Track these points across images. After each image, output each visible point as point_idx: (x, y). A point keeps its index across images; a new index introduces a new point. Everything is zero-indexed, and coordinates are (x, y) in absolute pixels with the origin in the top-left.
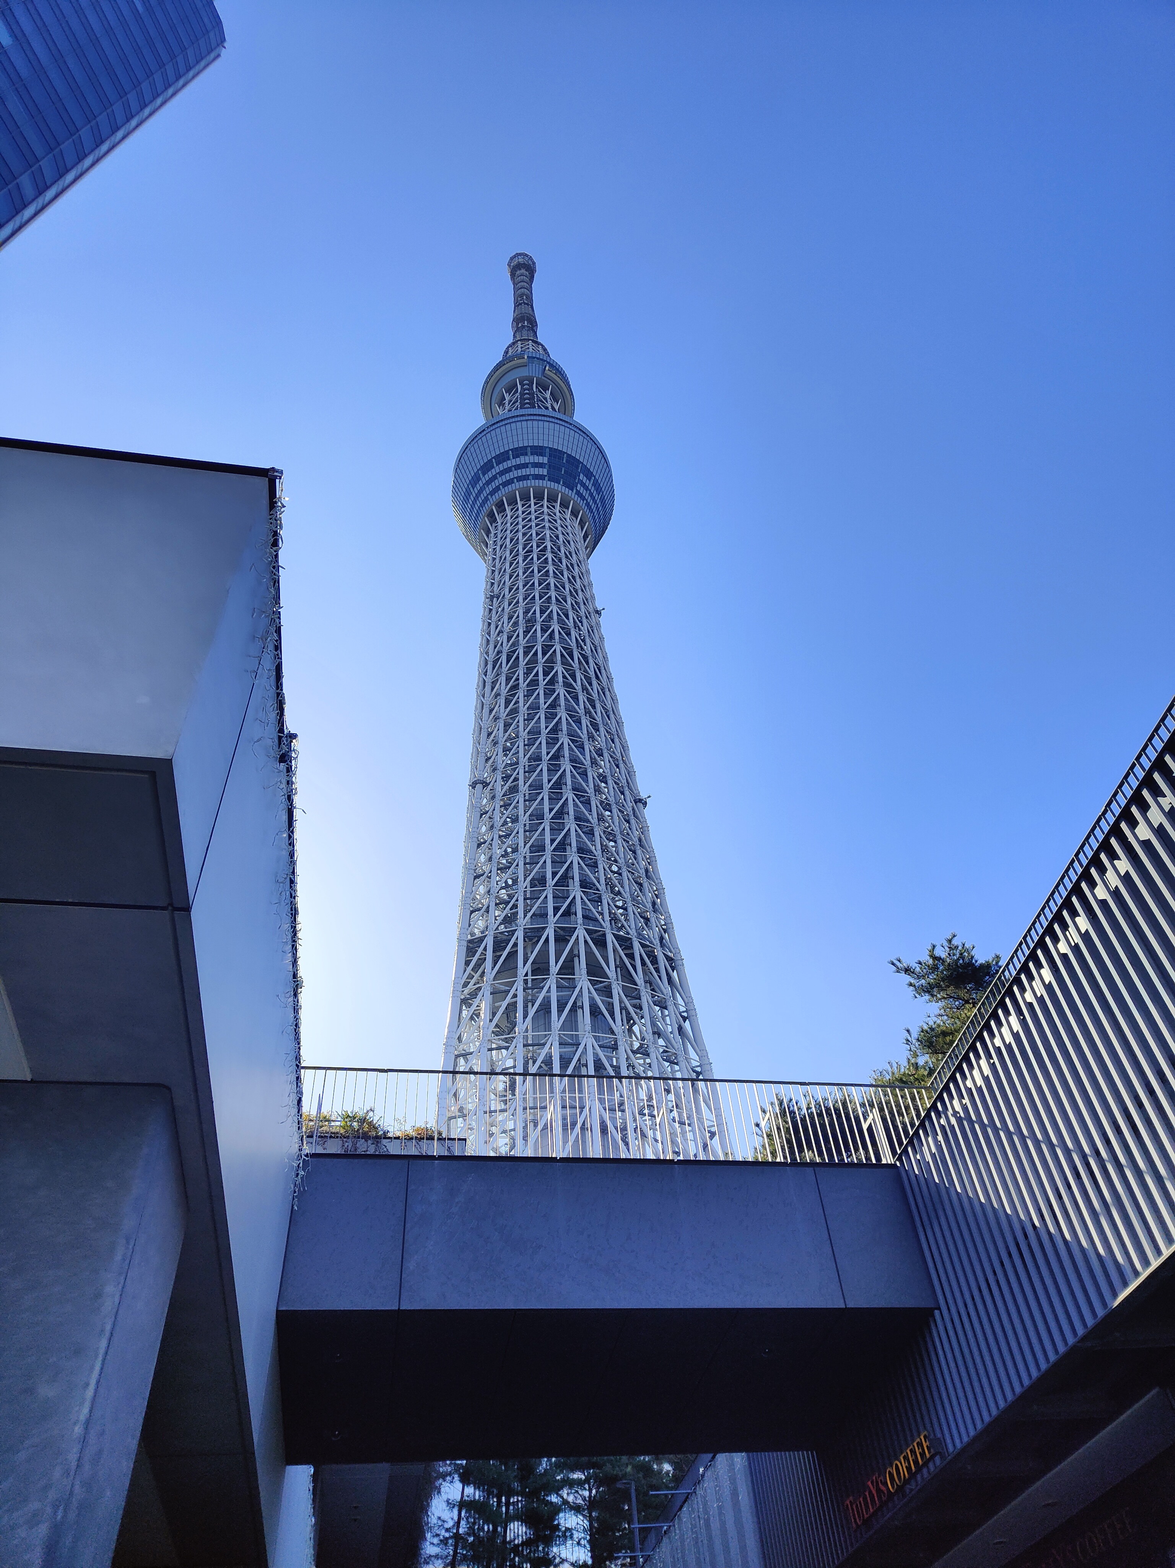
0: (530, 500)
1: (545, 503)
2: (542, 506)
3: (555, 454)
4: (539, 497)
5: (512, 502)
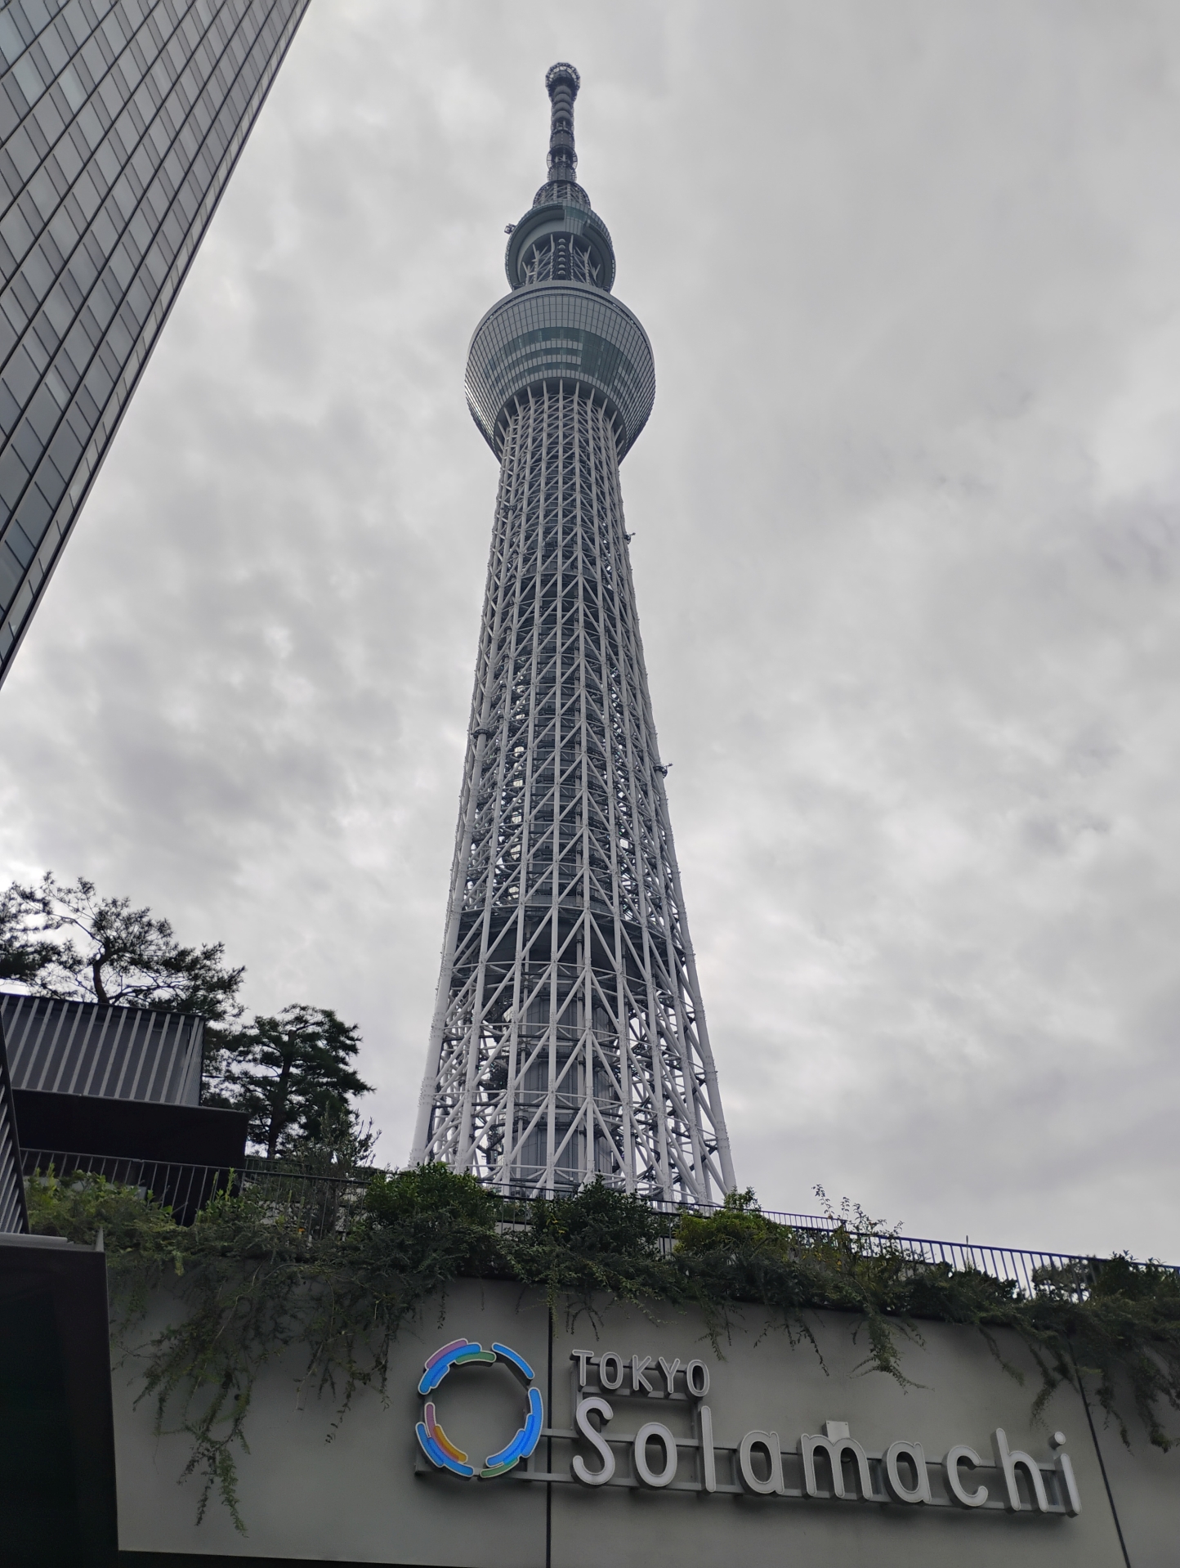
0: (558, 393)
1: (576, 398)
2: (572, 401)
4: (569, 391)
5: (538, 393)
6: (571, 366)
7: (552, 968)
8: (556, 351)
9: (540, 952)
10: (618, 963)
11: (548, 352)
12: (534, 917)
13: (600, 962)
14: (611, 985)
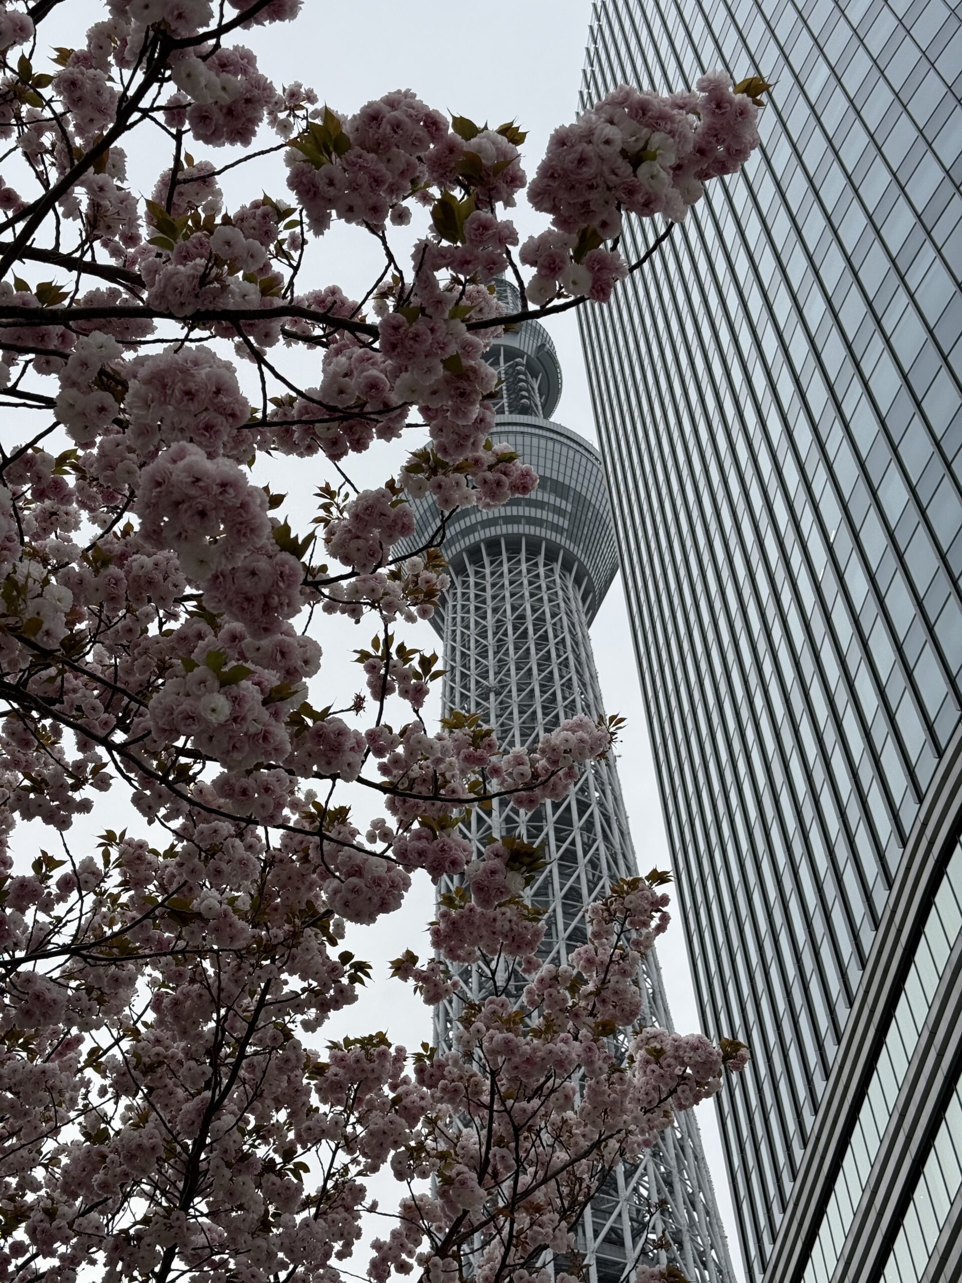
0: (519, 551)
1: (541, 559)
2: (536, 565)
4: (533, 551)
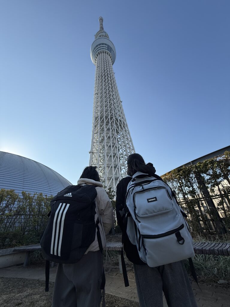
2: (106, 54)
3: (108, 46)
5: (101, 53)
6: (105, 49)
7: (110, 124)
8: (103, 47)
9: (108, 122)
10: (119, 124)
11: (102, 47)
12: (106, 117)
13: (116, 124)
14: (118, 127)
